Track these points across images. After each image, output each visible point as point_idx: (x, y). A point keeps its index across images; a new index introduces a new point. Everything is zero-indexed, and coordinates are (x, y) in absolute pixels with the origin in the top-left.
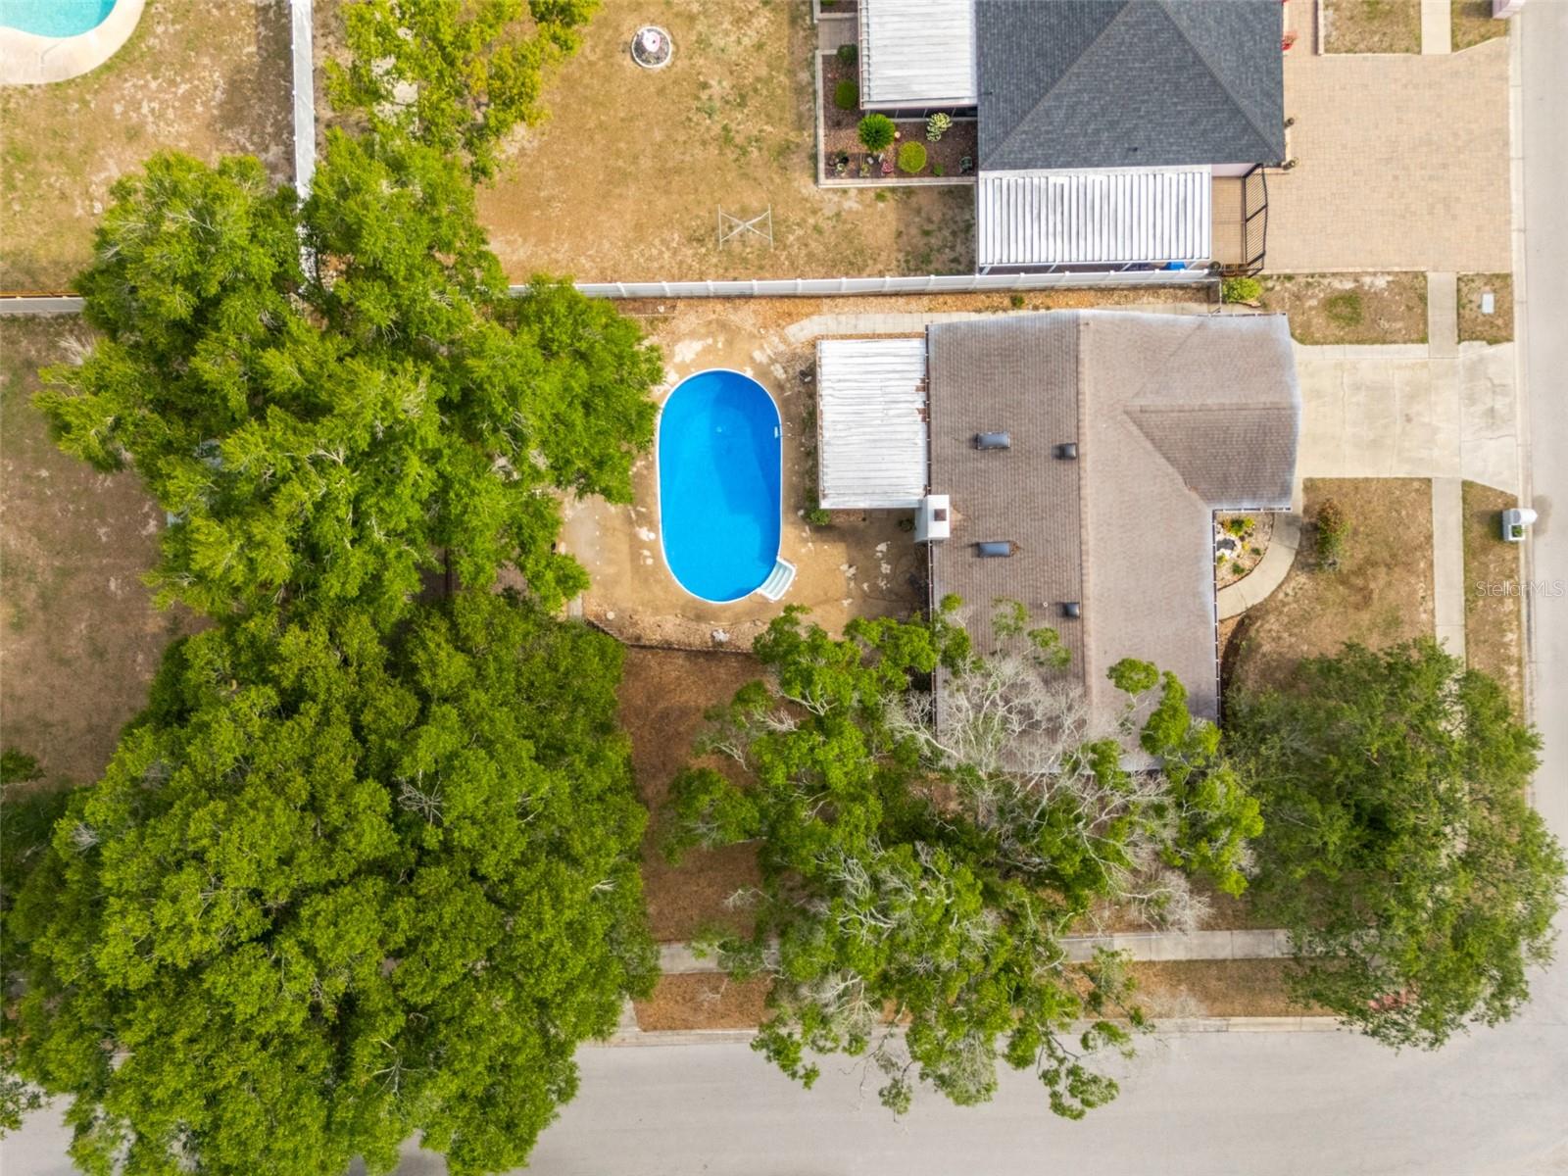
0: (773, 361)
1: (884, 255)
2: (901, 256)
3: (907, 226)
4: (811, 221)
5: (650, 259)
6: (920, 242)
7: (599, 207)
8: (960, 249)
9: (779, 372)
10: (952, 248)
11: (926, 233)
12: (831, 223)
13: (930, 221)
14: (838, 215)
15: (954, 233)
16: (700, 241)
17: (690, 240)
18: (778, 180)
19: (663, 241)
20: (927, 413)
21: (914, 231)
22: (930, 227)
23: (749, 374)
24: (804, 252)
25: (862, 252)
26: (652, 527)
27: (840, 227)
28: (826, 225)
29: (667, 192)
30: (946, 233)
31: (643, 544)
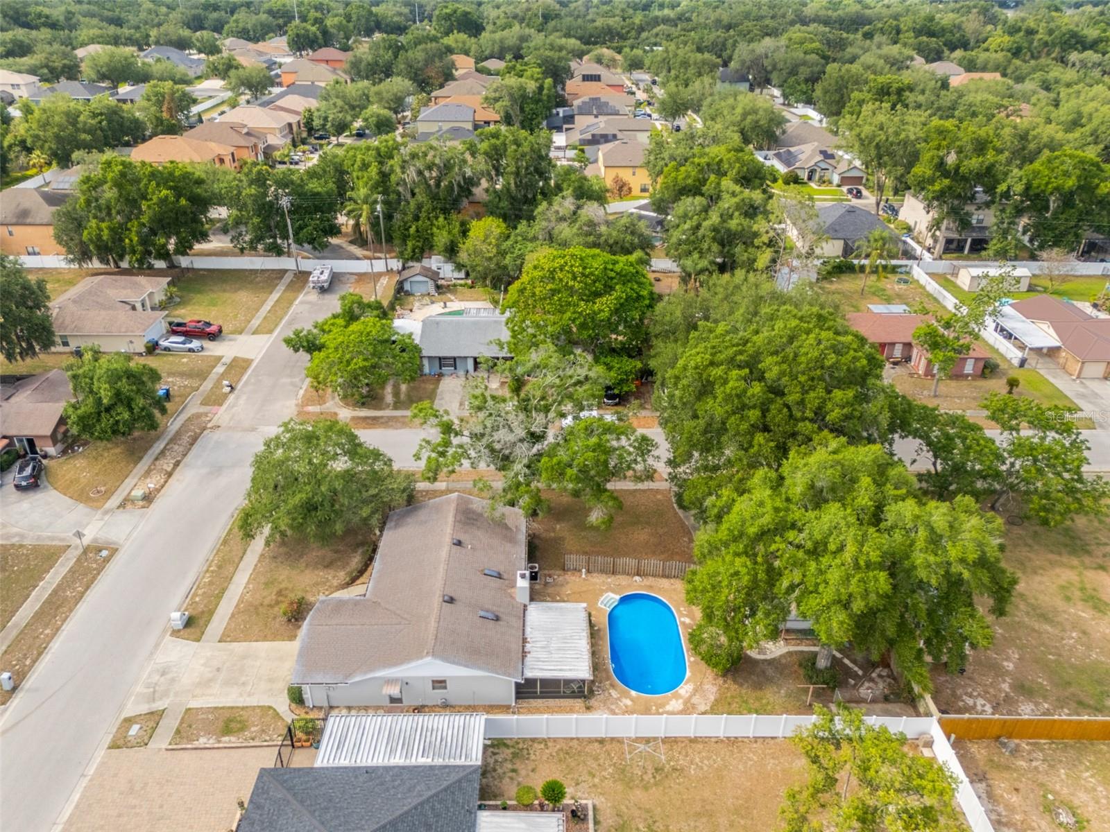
0: (619, 699)
1: (545, 758)
2: (533, 757)
3: (528, 775)
4: (596, 780)
5: (709, 758)
6: (518, 765)
7: (751, 791)
8: (491, 761)
9: (614, 693)
10: (496, 761)
11: (514, 771)
12: (582, 778)
13: (511, 778)
14: (577, 784)
15: (495, 770)
16: (675, 769)
17: (682, 770)
18: (623, 807)
19: (702, 768)
20: (524, 640)
21: (523, 773)
22: (511, 774)
23: (633, 693)
24: (601, 761)
25: (560, 761)
26: (683, 623)
27: (576, 776)
28: (585, 777)
29: (704, 801)
30: (500, 771)
31: (687, 616)
